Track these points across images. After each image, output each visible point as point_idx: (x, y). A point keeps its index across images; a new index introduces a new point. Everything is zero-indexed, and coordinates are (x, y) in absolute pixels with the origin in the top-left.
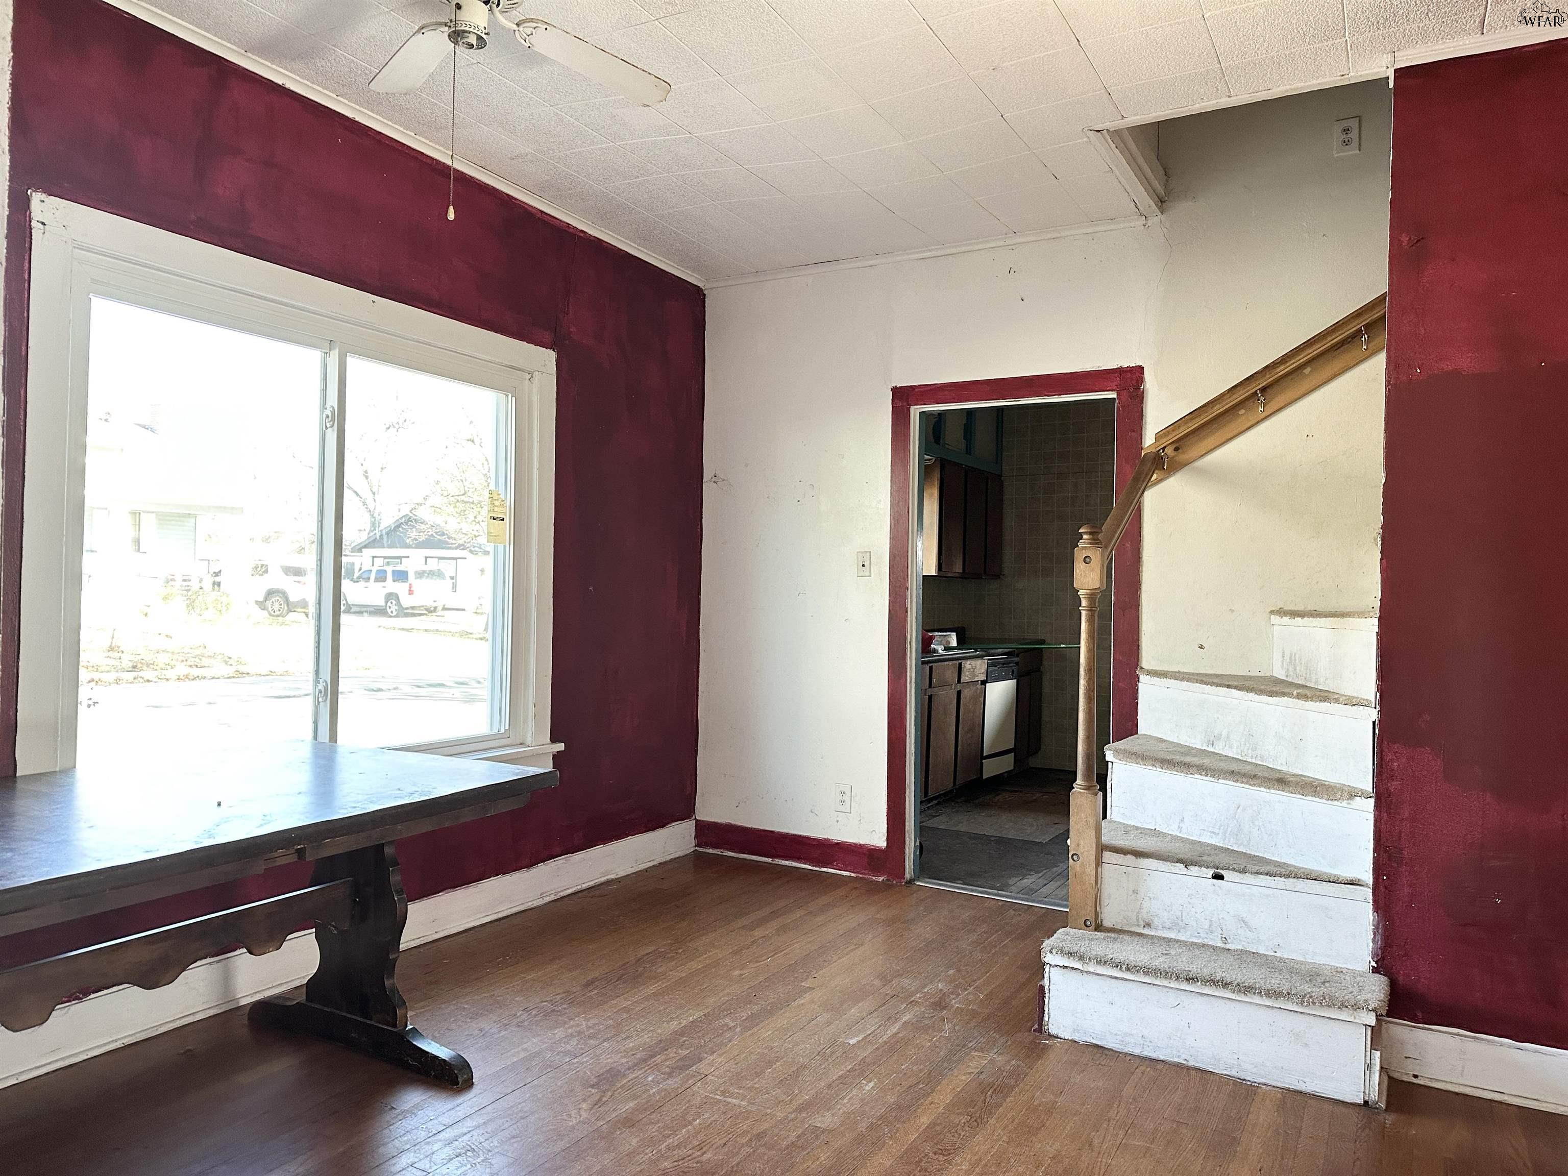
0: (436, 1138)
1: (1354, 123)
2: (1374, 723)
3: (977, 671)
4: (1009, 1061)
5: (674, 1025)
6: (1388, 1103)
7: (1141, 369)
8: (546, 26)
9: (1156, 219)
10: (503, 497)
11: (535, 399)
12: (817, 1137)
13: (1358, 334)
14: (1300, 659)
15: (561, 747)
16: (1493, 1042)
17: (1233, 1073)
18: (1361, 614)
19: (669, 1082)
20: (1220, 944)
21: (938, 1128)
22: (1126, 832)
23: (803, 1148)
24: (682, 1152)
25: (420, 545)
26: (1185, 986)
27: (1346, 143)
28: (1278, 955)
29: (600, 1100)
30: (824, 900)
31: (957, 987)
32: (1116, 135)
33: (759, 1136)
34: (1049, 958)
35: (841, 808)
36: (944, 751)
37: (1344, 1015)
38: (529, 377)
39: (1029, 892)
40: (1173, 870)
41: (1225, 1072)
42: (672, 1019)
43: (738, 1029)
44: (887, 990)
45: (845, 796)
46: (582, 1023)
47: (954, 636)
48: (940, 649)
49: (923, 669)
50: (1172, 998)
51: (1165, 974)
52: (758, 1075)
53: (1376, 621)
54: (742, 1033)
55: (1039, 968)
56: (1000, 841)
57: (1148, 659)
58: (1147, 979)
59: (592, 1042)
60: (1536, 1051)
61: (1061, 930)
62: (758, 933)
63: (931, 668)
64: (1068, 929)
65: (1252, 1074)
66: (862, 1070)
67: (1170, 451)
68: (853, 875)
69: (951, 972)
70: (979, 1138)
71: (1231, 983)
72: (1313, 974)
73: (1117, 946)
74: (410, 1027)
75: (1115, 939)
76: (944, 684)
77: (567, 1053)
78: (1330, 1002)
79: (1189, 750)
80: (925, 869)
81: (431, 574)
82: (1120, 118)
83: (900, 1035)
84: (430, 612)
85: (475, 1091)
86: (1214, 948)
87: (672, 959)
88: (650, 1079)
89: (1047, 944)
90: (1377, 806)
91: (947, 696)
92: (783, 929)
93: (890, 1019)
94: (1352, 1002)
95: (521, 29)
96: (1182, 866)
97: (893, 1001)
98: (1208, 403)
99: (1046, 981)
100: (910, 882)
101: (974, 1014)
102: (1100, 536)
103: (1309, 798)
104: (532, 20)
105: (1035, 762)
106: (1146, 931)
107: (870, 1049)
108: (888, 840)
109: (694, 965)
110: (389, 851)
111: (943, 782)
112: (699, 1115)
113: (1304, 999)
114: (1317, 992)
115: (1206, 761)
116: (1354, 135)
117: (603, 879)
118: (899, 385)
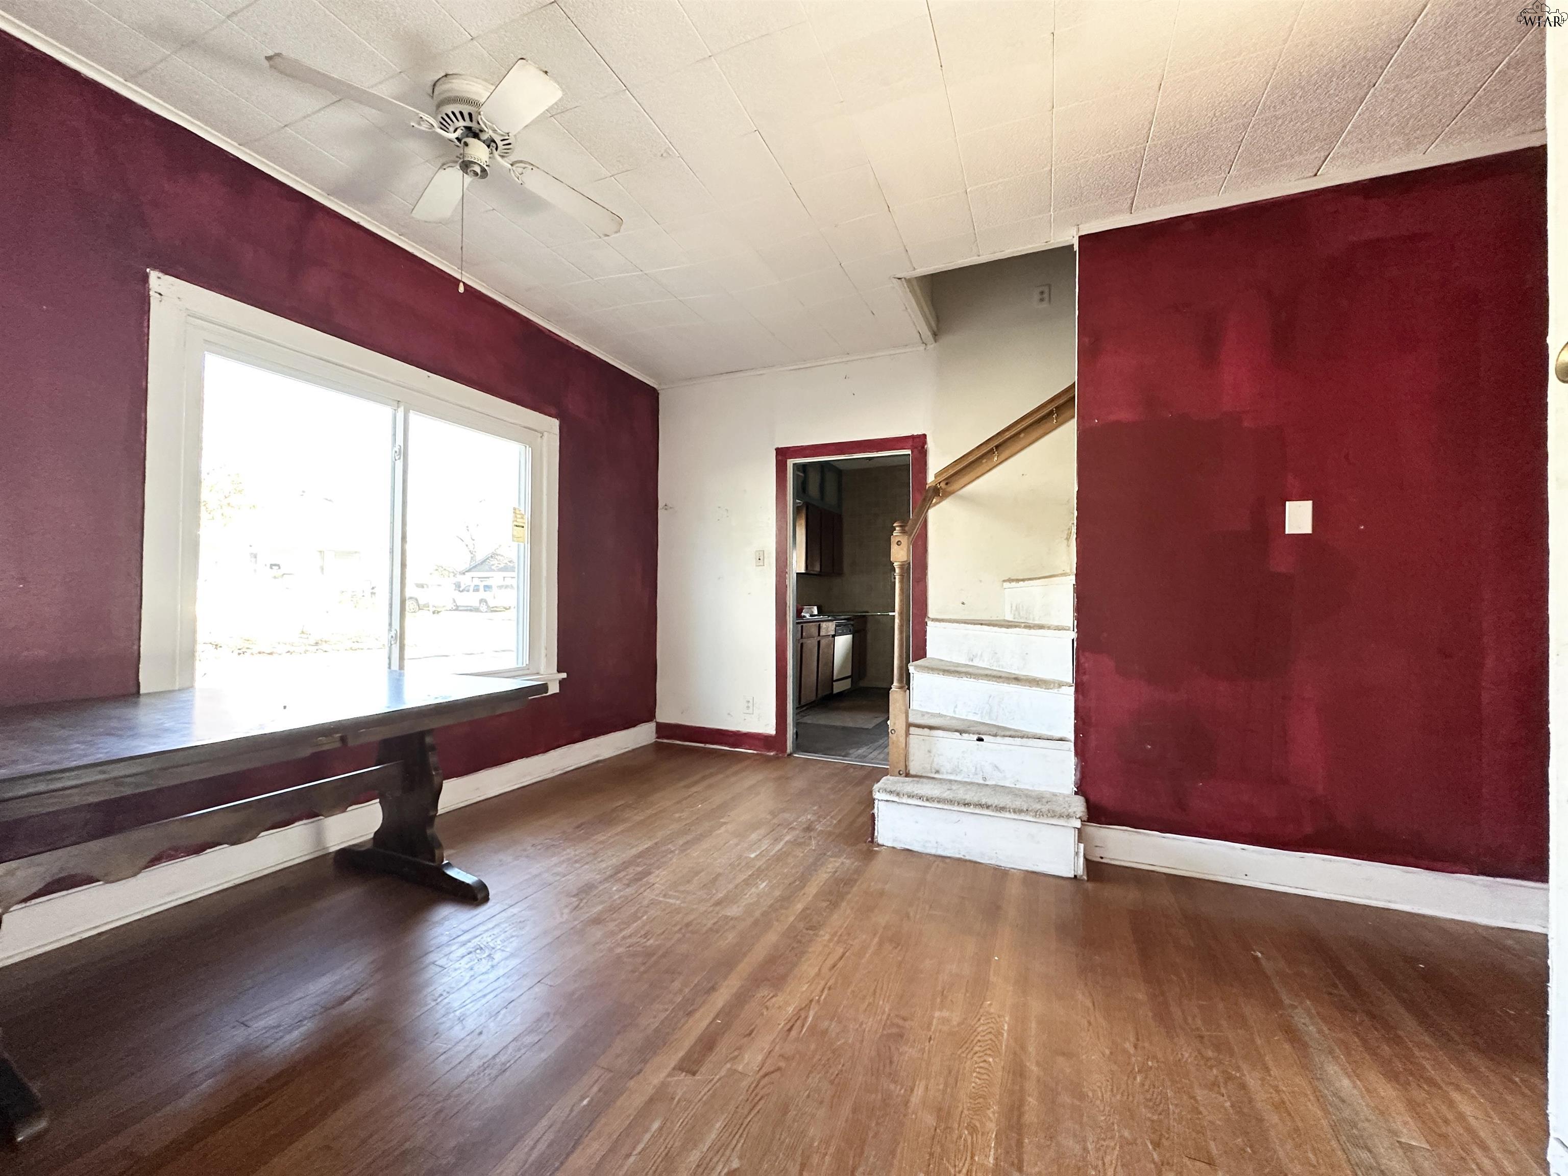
0: (455, 941)
1: (1046, 290)
2: (1073, 640)
3: (829, 629)
4: (853, 863)
5: (634, 851)
6: (1088, 876)
7: (925, 436)
8: (531, 167)
9: (932, 346)
10: (523, 512)
11: (545, 450)
12: (727, 924)
13: (1051, 413)
14: (1023, 607)
15: (564, 675)
16: (1148, 835)
17: (993, 862)
18: (1064, 574)
19: (627, 890)
20: (981, 782)
21: (808, 912)
22: (923, 715)
23: (717, 932)
24: (634, 940)
25: (501, 570)
26: (963, 809)
27: (1042, 300)
28: (1017, 786)
29: (579, 905)
30: (735, 768)
31: (819, 817)
32: (909, 281)
33: (688, 925)
34: (877, 795)
35: (747, 711)
36: (810, 678)
37: (1062, 822)
38: (540, 435)
39: (862, 758)
40: (954, 737)
41: (988, 862)
42: (632, 847)
43: (677, 852)
44: (775, 821)
45: (750, 704)
46: (570, 852)
47: (815, 608)
48: (808, 616)
49: (797, 627)
50: (955, 817)
51: (951, 802)
52: (688, 882)
53: (1074, 577)
54: (679, 854)
55: (871, 802)
56: (844, 728)
57: (932, 612)
58: (939, 806)
59: (577, 865)
60: (1174, 839)
61: (884, 778)
62: (694, 789)
63: (802, 627)
64: (888, 777)
65: (1005, 863)
66: (759, 874)
67: (943, 485)
68: (755, 752)
69: (816, 808)
70: (835, 916)
71: (992, 805)
72: (1039, 798)
73: (919, 785)
74: (445, 862)
75: (918, 781)
76: (810, 637)
77: (557, 874)
78: (1053, 814)
79: (958, 665)
80: (798, 747)
81: (507, 587)
82: (912, 269)
83: (784, 850)
84: (506, 609)
85: (490, 904)
86: (979, 784)
87: (635, 808)
88: (615, 889)
89: (876, 787)
90: (1076, 691)
91: (811, 644)
92: (710, 787)
93: (777, 840)
94: (1066, 813)
95: (514, 168)
96: (958, 734)
97: (779, 827)
98: (963, 456)
99: (875, 811)
100: (790, 755)
101: (830, 834)
102: (907, 528)
103: (1034, 688)
104: (521, 162)
105: (863, 684)
106: (936, 776)
107: (764, 860)
108: (777, 729)
109: (649, 812)
110: (428, 740)
111: (810, 695)
112: (646, 912)
113: (1038, 813)
114: (1045, 808)
115: (970, 670)
116: (1046, 296)
117: (594, 760)
118: (780, 447)
